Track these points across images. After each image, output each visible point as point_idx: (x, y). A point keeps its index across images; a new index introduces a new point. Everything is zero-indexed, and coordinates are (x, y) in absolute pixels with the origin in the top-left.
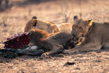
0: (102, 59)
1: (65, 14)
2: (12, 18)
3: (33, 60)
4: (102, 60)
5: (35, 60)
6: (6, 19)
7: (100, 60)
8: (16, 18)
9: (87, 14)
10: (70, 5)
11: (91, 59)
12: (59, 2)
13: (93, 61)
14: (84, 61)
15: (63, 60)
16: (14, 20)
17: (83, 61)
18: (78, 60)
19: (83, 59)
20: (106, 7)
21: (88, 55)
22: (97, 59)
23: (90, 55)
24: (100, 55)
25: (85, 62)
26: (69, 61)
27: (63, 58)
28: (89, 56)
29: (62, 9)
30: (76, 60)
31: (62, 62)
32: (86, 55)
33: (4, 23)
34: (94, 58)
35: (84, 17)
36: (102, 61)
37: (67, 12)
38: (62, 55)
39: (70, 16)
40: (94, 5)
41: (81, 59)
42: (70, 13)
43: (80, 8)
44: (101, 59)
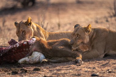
0: (81, 72)
1: (42, 24)
3: (7, 74)
5: (9, 74)
7: (79, 74)
9: (66, 25)
10: (47, 14)
11: (70, 73)
12: (35, 11)
13: (72, 75)
14: (62, 75)
15: (40, 74)
17: (61, 75)
18: (56, 74)
19: (61, 72)
20: (87, 17)
21: (67, 68)
22: (76, 72)
23: (69, 68)
24: (80, 68)
25: (63, 75)
26: (46, 75)
27: (39, 72)
28: (68, 70)
29: (39, 19)
30: (53, 74)
32: (65, 68)
34: (74, 72)
36: (82, 74)
37: (44, 23)
38: (39, 69)
39: (47, 27)
40: (74, 15)
41: (59, 72)
42: (48, 24)
43: (59, 17)
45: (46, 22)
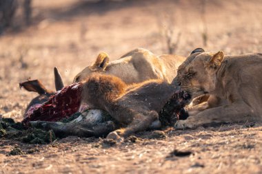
0: (256, 140)
1: (167, 36)
2: (40, 48)
3: (92, 147)
4: (258, 143)
5: (97, 147)
6: (27, 51)
7: (251, 144)
8: (51, 48)
9: (219, 36)
10: (178, 14)
11: (230, 142)
12: (152, 7)
13: (235, 147)
14: (214, 148)
15: (163, 145)
16: (46, 52)
17: (211, 148)
18: (199, 145)
19: (211, 141)
21: (224, 132)
22: (245, 141)
23: (228, 132)
24: (253, 133)
25: (216, 149)
26: (178, 148)
27: (163, 142)
28: (226, 135)
29: (160, 25)
30: (194, 146)
31: (161, 149)
32: (220, 133)
33: (21, 60)
34: (239, 140)
35: (213, 42)
36: (257, 145)
37: (172, 32)
38: (162, 134)
39: (178, 41)
40: (237, 14)
41: (207, 142)
42: (180, 34)
43: (204, 21)
44: (254, 142)
45: (176, 30)
